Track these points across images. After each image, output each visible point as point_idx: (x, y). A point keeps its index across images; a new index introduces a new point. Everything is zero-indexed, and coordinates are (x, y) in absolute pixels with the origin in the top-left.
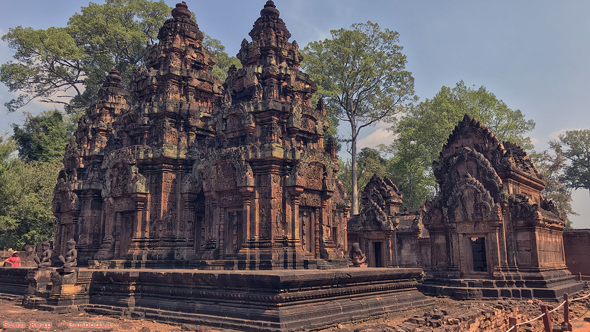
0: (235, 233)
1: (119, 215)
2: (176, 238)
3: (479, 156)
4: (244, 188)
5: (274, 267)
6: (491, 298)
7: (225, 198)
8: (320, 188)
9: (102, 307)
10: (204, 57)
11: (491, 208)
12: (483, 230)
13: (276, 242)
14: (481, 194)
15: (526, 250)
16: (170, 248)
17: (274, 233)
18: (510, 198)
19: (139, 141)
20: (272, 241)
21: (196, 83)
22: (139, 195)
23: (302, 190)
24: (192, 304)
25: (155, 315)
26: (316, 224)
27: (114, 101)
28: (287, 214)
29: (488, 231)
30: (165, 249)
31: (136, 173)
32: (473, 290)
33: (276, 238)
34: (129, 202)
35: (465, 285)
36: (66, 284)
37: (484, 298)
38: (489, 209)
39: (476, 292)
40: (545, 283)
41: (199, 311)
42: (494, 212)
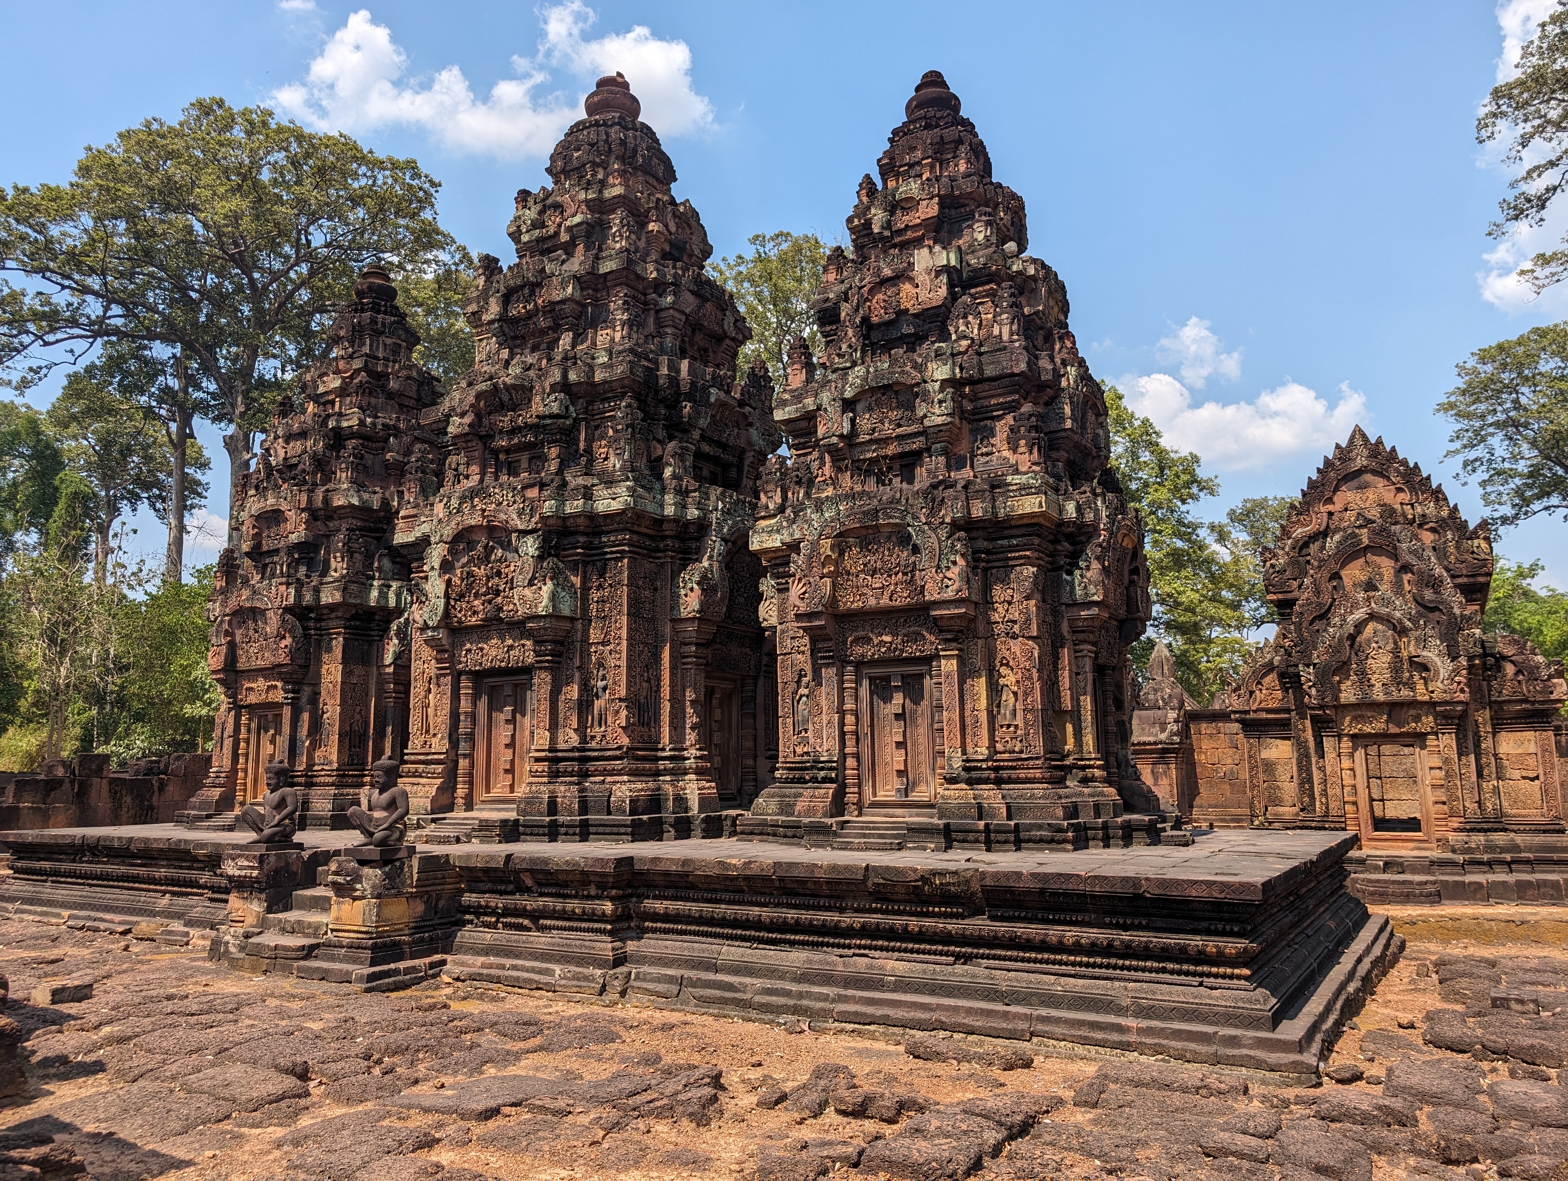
0: (897, 739)
1: (465, 682)
2: (663, 749)
3: (1403, 538)
7: (861, 634)
8: (1123, 610)
9: (514, 968)
13: (1050, 767)
14: (1414, 634)
15: (1524, 778)
22: (554, 623)
23: (1106, 615)
24: (866, 960)
28: (1069, 684)
30: (641, 783)
31: (541, 558)
32: (1419, 883)
33: (1049, 756)
35: (1378, 869)
38: (1438, 674)
39: (1429, 888)
41: (903, 985)
42: (1451, 679)
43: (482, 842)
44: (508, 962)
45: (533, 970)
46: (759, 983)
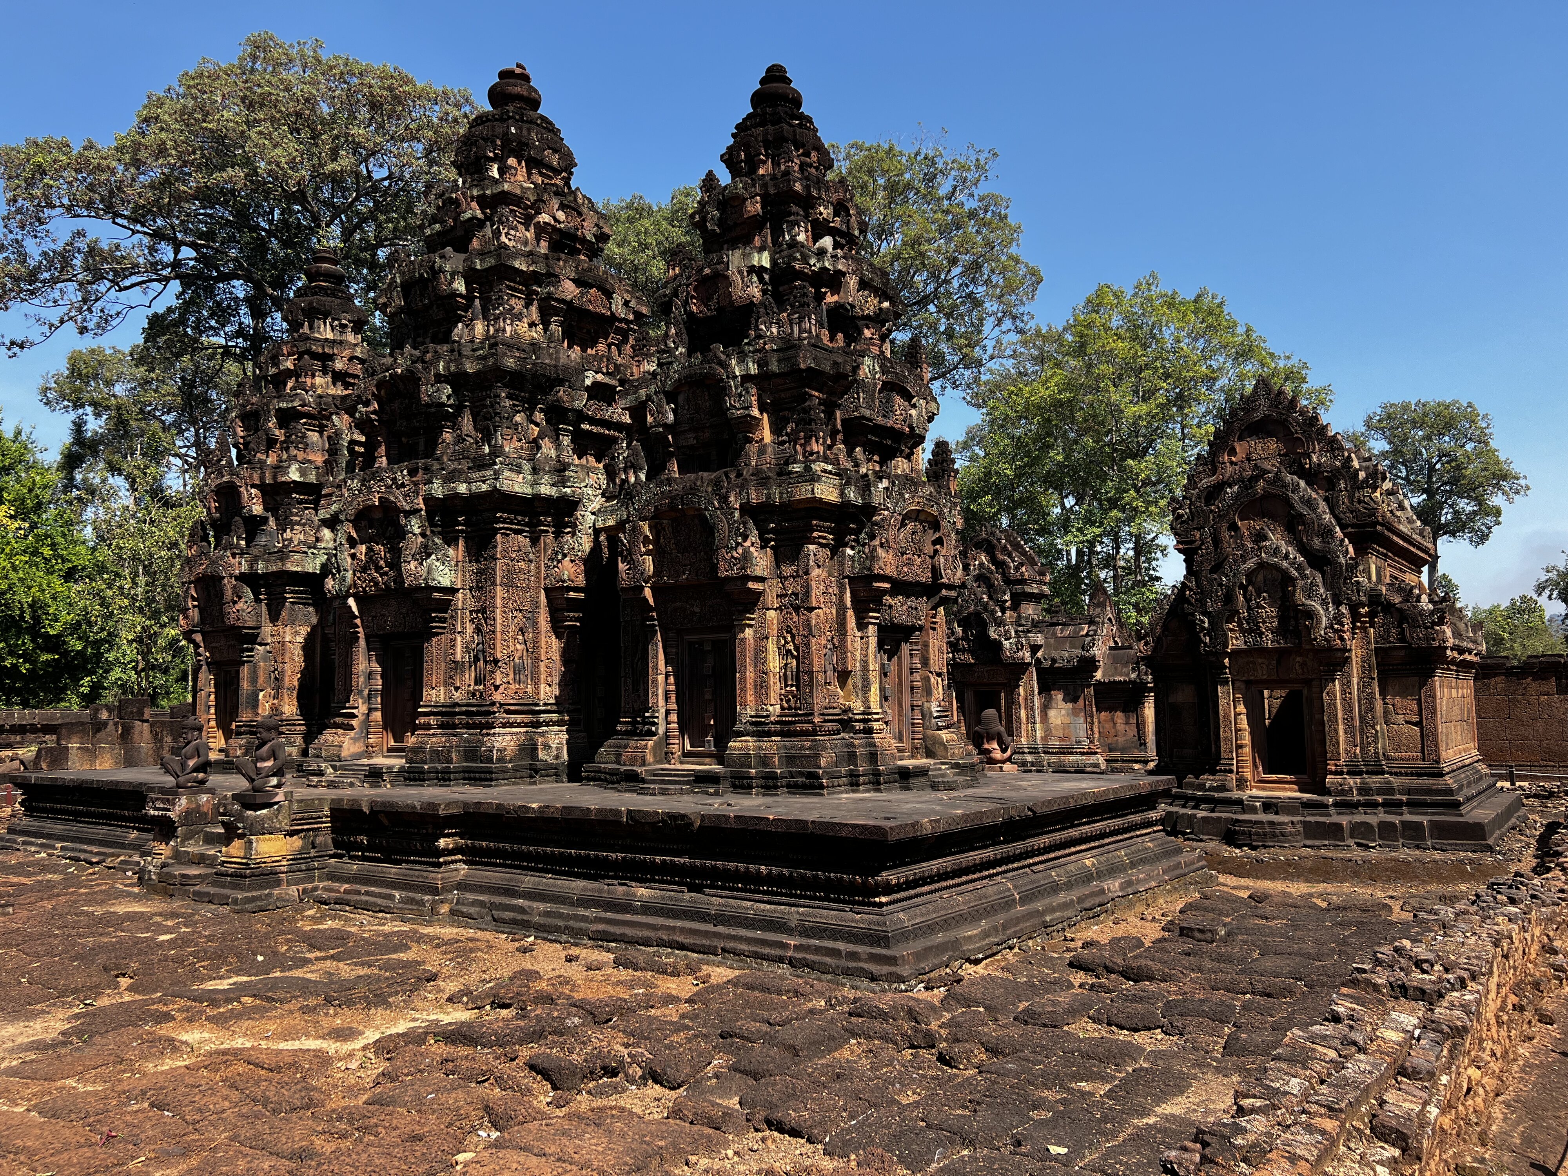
0: (708, 697)
1: (373, 645)
2: (538, 705)
3: (1296, 488)
4: (739, 583)
5: (828, 787)
6: (1326, 842)
7: (678, 604)
8: (925, 577)
9: (367, 893)
10: (584, 220)
11: (1324, 619)
12: (1300, 671)
13: (825, 721)
14: (1300, 583)
15: (1407, 722)
16: (523, 730)
17: (819, 700)
18: (1374, 593)
19: (422, 447)
20: (817, 720)
21: (569, 289)
22: (436, 595)
23: (888, 585)
24: (625, 888)
25: (519, 917)
26: (912, 671)
27: (330, 335)
28: (850, 647)
29: (1314, 676)
30: (512, 734)
31: (423, 535)
32: (1280, 824)
33: (826, 711)
34: (404, 611)
35: (1254, 810)
36: (264, 834)
37: (1308, 842)
38: (1319, 621)
39: (1289, 829)
40: (1457, 805)
41: (647, 909)
42: (1332, 627)
43: (371, 786)
44: (363, 889)
45: (380, 895)
46: (542, 906)
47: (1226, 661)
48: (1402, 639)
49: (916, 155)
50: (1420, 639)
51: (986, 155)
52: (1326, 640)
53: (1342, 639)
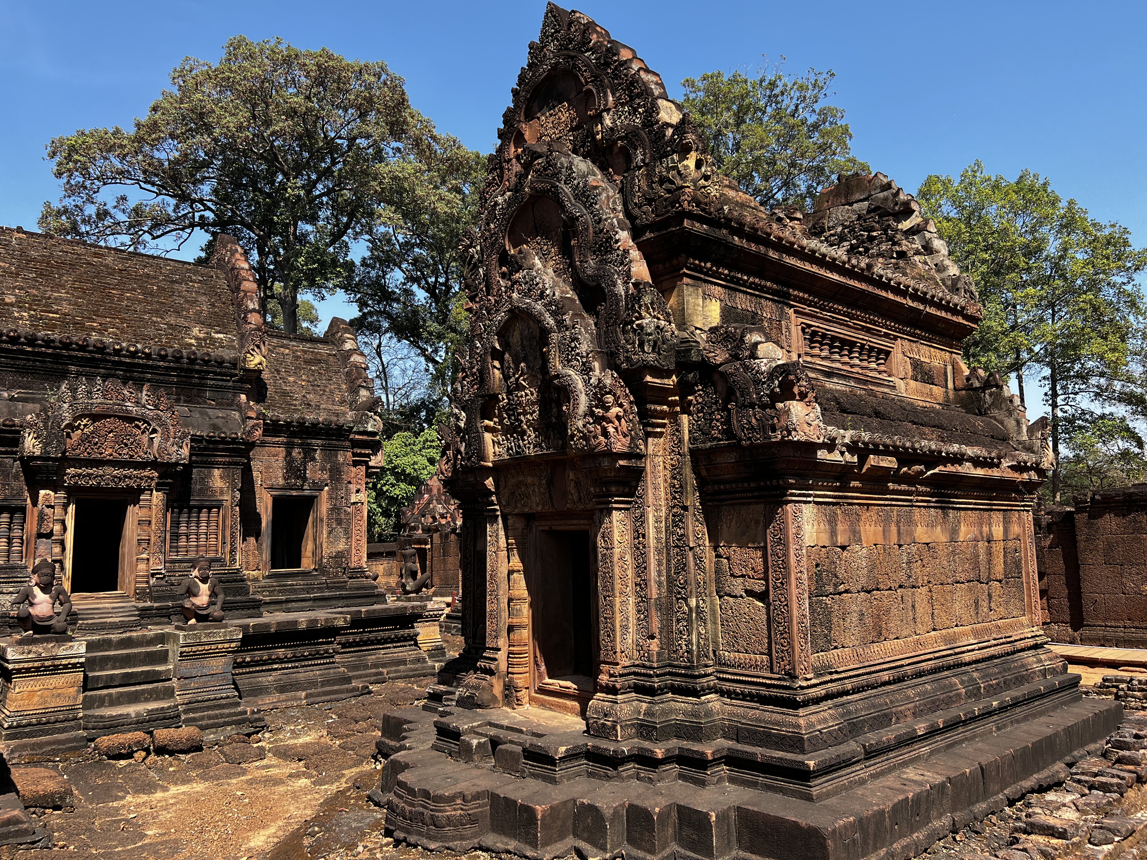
3: (571, 174)
11: (583, 398)
15: (748, 593)
29: (591, 505)
32: (437, 800)
39: (450, 811)
42: (592, 414)
47: (489, 482)
48: (729, 433)
49: (761, 82)
50: (752, 428)
51: (825, 76)
52: (585, 437)
53: (605, 433)
